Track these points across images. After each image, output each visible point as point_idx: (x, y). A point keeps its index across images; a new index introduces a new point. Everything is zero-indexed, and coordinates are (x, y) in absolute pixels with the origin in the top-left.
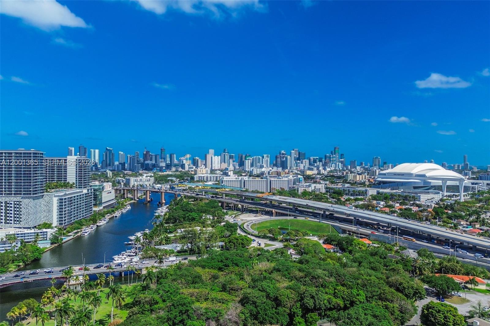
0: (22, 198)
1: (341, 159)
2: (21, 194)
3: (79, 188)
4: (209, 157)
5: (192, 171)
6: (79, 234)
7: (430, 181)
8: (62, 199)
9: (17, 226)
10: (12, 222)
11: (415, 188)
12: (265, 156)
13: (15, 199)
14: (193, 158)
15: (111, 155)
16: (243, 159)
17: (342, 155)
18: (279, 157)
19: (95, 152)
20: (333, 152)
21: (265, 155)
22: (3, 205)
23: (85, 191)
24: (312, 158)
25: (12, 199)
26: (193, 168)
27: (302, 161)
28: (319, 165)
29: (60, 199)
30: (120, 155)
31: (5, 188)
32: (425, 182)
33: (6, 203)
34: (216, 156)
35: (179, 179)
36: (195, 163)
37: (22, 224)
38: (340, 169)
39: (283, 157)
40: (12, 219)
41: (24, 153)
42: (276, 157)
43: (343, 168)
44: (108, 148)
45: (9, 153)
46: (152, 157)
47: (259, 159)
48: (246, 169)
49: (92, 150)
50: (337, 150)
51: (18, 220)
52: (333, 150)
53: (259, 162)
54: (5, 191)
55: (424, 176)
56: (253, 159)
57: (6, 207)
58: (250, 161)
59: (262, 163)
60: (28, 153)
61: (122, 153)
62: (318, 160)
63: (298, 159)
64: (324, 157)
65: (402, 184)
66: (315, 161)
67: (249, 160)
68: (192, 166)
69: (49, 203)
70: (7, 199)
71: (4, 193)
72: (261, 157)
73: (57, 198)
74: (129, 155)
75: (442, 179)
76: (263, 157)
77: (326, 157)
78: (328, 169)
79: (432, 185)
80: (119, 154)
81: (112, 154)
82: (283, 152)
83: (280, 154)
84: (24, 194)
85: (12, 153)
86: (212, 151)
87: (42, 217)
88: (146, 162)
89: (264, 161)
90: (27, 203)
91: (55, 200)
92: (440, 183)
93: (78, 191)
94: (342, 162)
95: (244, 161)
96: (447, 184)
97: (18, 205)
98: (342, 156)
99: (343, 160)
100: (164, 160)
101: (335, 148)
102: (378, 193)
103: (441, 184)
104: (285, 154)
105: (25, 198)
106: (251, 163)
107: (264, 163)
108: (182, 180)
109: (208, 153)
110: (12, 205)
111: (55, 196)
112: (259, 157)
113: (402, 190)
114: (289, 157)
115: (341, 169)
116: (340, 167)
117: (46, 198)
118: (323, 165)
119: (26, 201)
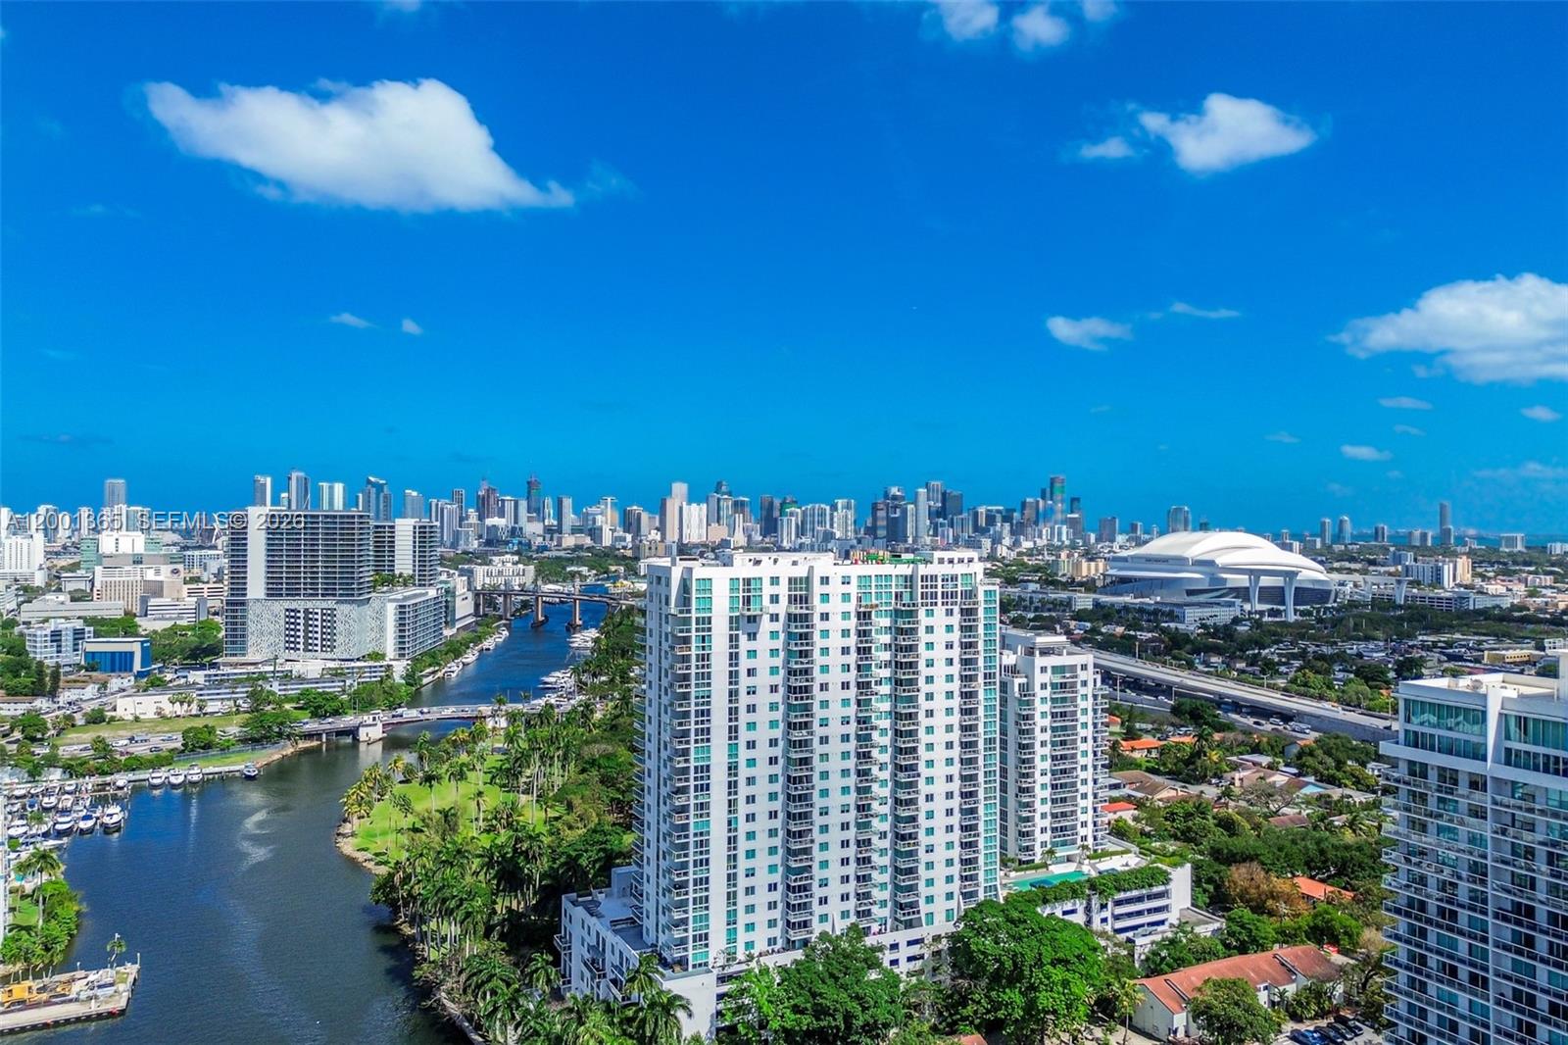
0: (338, 602)
1: (1072, 512)
2: (334, 595)
3: (420, 585)
4: (672, 507)
5: (624, 548)
6: (440, 674)
7: (1224, 576)
8: (404, 607)
9: (329, 655)
10: (319, 648)
11: (1190, 593)
12: (840, 506)
13: (324, 605)
14: (625, 510)
15: (381, 499)
16: (776, 514)
17: (1074, 500)
18: (882, 506)
19: (331, 489)
20: (1048, 490)
21: (840, 503)
22: (301, 615)
23: (432, 593)
24: (982, 510)
25: (318, 605)
26: (624, 539)
27: (952, 519)
28: (1001, 533)
29: (401, 607)
30: (408, 501)
31: (305, 584)
32: (1214, 579)
33: (306, 611)
34: (694, 505)
35: (594, 572)
36: (630, 524)
37: (338, 653)
38: (1063, 542)
39: (896, 507)
40: (319, 642)
41: (342, 517)
42: (875, 508)
43: (1073, 542)
44: (372, 479)
45: (312, 516)
46: (503, 505)
47: (822, 514)
48: (782, 541)
49: (324, 484)
50: (1057, 485)
51: (329, 645)
52: (1046, 485)
53: (821, 523)
54: (305, 589)
55: (1211, 563)
56: (804, 513)
57: (307, 619)
58: (793, 519)
59: (832, 526)
60: (348, 517)
61: (415, 494)
62: (999, 518)
63: (941, 513)
64: (1019, 507)
65: (1163, 583)
66: (991, 519)
67: (792, 514)
68: (620, 533)
69: (380, 615)
70: (309, 605)
71: (302, 592)
72: (828, 508)
73: (395, 604)
74: (434, 501)
75: (1250, 572)
76: (834, 508)
77: (1024, 505)
78: (1027, 545)
79: (1229, 585)
80: (405, 496)
81: (385, 497)
82: (894, 491)
83: (886, 496)
84: (341, 595)
85: (318, 516)
86: (680, 489)
87: (368, 640)
88: (489, 522)
89: (835, 519)
90: (346, 612)
91: (391, 609)
92: (1242, 580)
93: (418, 592)
94: (1072, 523)
95: (776, 519)
96: (1261, 584)
97: (330, 615)
98: (1074, 503)
99: (1076, 516)
100: (538, 514)
101: (1053, 482)
102: (1097, 604)
103: (1248, 585)
104: (903, 498)
105: (342, 602)
106: (797, 525)
107: (835, 525)
108: (605, 573)
109: (670, 492)
110: (319, 617)
111: (391, 601)
112: (823, 506)
113: (1158, 599)
114: (910, 507)
115: (1067, 543)
116: (1064, 538)
117: (375, 604)
118: (1012, 533)
119: (345, 608)
